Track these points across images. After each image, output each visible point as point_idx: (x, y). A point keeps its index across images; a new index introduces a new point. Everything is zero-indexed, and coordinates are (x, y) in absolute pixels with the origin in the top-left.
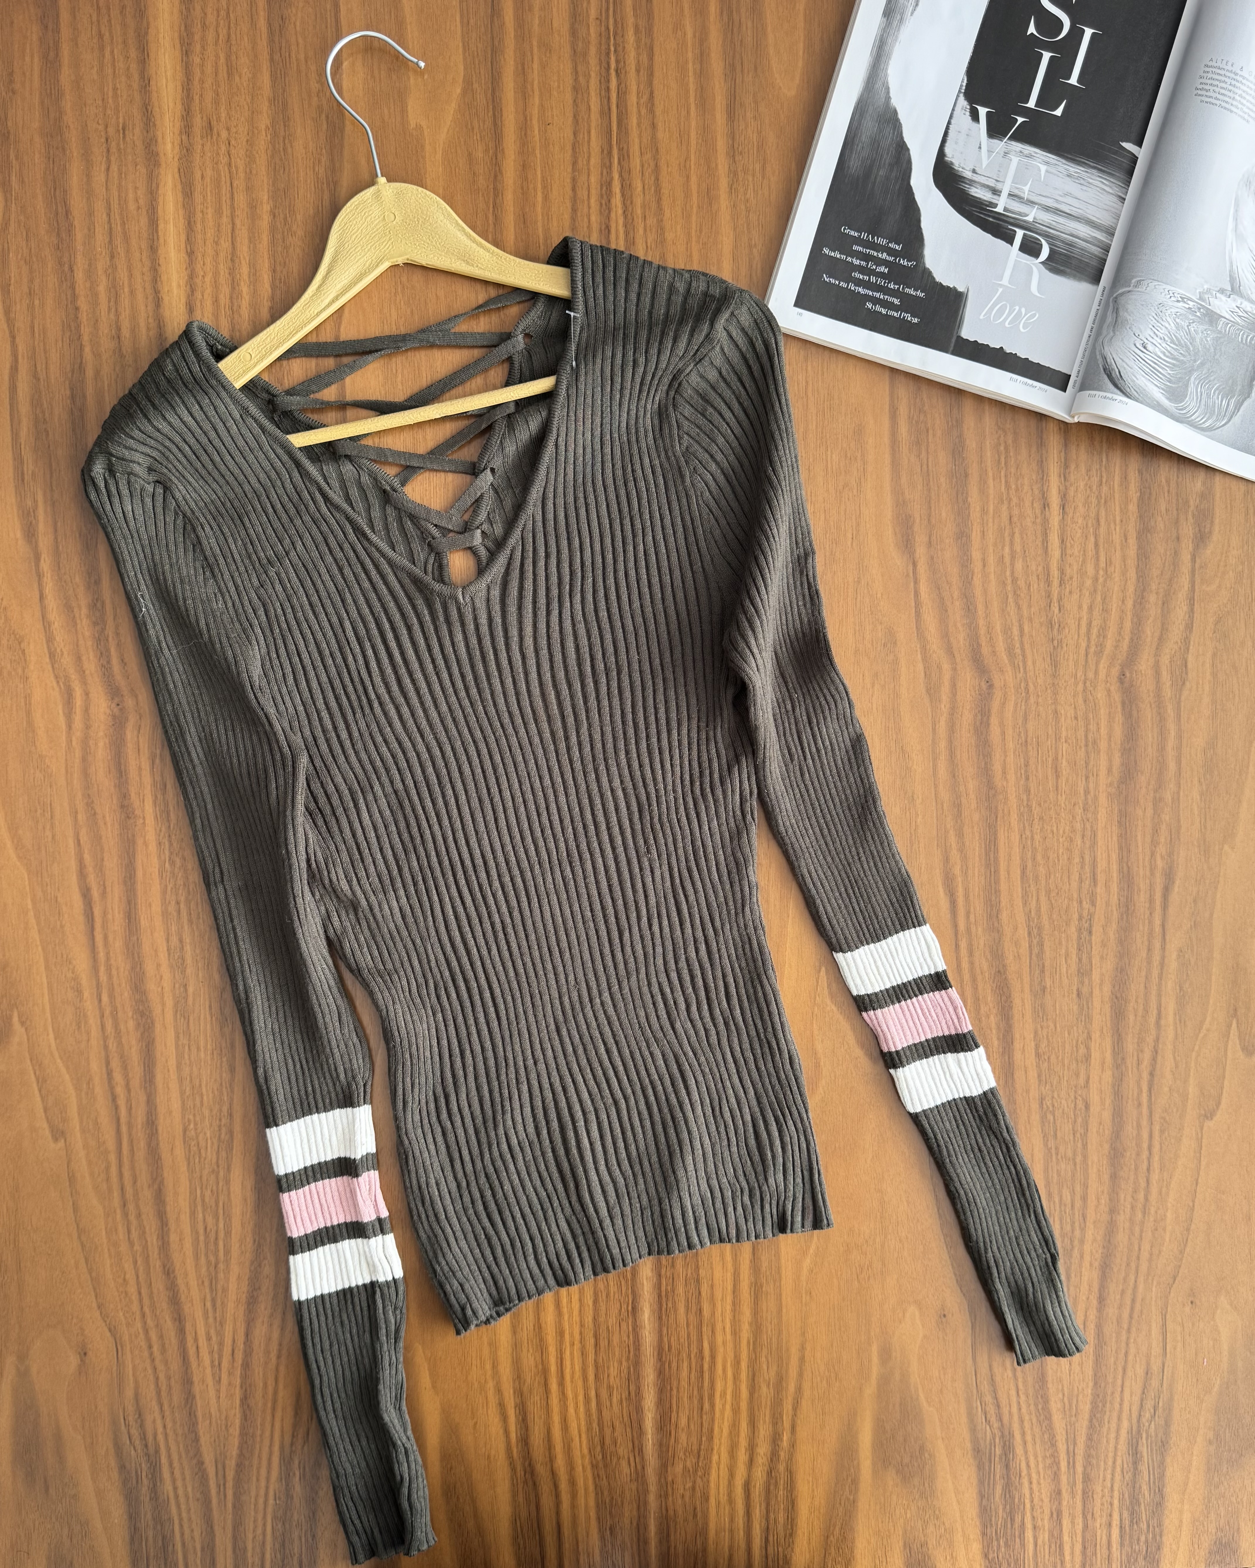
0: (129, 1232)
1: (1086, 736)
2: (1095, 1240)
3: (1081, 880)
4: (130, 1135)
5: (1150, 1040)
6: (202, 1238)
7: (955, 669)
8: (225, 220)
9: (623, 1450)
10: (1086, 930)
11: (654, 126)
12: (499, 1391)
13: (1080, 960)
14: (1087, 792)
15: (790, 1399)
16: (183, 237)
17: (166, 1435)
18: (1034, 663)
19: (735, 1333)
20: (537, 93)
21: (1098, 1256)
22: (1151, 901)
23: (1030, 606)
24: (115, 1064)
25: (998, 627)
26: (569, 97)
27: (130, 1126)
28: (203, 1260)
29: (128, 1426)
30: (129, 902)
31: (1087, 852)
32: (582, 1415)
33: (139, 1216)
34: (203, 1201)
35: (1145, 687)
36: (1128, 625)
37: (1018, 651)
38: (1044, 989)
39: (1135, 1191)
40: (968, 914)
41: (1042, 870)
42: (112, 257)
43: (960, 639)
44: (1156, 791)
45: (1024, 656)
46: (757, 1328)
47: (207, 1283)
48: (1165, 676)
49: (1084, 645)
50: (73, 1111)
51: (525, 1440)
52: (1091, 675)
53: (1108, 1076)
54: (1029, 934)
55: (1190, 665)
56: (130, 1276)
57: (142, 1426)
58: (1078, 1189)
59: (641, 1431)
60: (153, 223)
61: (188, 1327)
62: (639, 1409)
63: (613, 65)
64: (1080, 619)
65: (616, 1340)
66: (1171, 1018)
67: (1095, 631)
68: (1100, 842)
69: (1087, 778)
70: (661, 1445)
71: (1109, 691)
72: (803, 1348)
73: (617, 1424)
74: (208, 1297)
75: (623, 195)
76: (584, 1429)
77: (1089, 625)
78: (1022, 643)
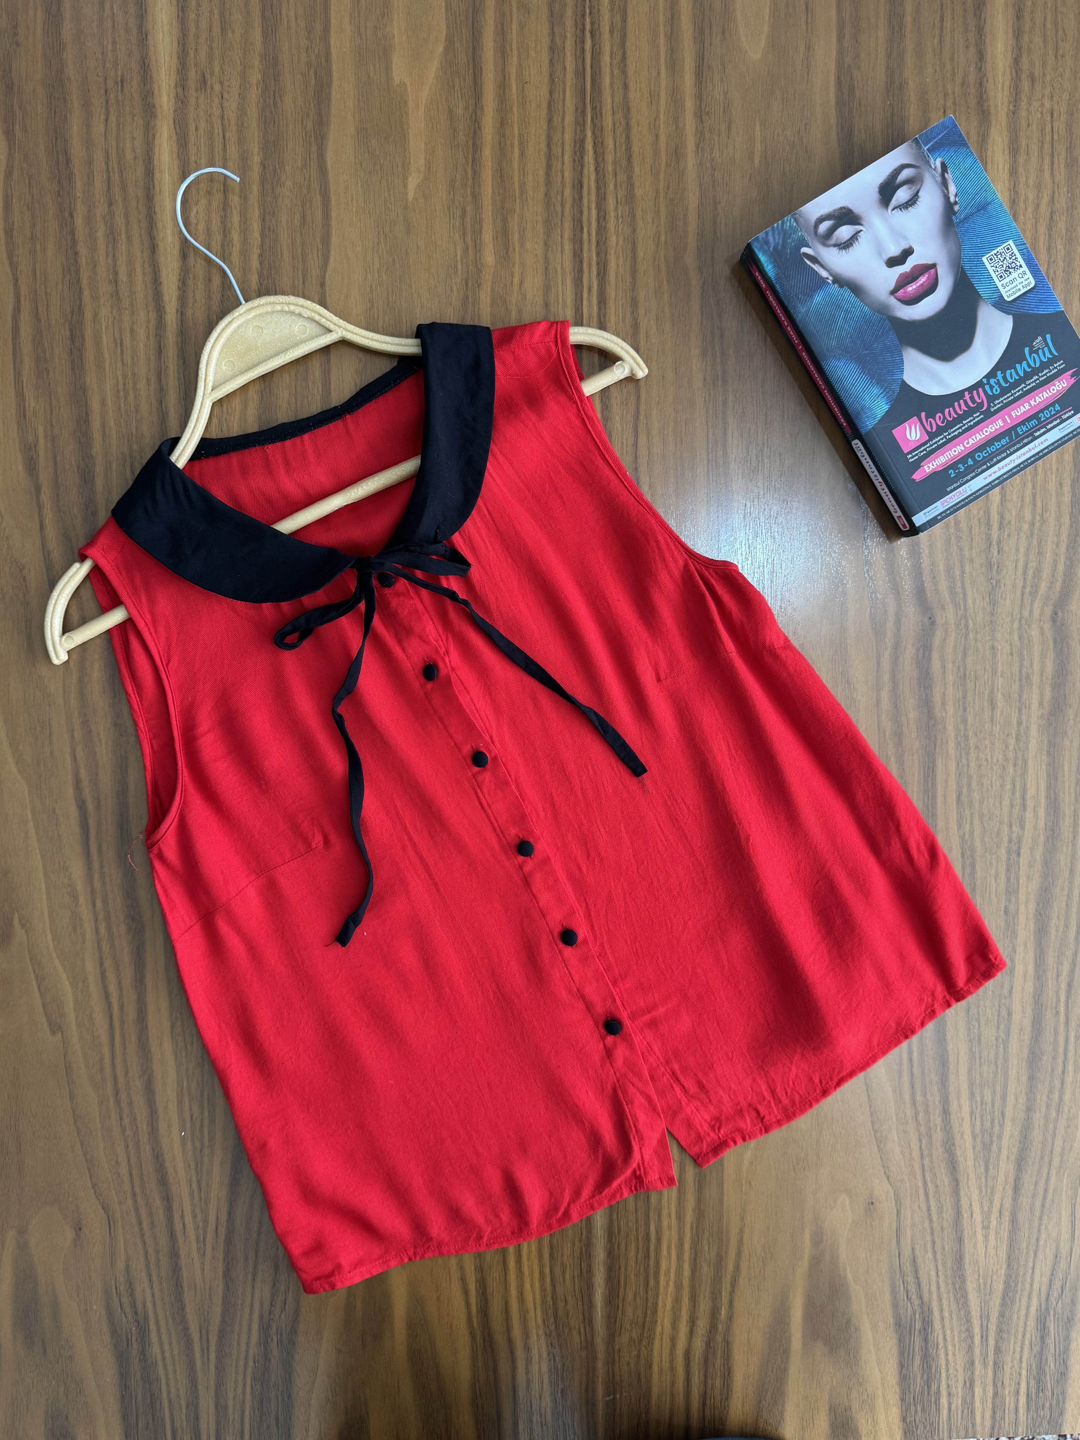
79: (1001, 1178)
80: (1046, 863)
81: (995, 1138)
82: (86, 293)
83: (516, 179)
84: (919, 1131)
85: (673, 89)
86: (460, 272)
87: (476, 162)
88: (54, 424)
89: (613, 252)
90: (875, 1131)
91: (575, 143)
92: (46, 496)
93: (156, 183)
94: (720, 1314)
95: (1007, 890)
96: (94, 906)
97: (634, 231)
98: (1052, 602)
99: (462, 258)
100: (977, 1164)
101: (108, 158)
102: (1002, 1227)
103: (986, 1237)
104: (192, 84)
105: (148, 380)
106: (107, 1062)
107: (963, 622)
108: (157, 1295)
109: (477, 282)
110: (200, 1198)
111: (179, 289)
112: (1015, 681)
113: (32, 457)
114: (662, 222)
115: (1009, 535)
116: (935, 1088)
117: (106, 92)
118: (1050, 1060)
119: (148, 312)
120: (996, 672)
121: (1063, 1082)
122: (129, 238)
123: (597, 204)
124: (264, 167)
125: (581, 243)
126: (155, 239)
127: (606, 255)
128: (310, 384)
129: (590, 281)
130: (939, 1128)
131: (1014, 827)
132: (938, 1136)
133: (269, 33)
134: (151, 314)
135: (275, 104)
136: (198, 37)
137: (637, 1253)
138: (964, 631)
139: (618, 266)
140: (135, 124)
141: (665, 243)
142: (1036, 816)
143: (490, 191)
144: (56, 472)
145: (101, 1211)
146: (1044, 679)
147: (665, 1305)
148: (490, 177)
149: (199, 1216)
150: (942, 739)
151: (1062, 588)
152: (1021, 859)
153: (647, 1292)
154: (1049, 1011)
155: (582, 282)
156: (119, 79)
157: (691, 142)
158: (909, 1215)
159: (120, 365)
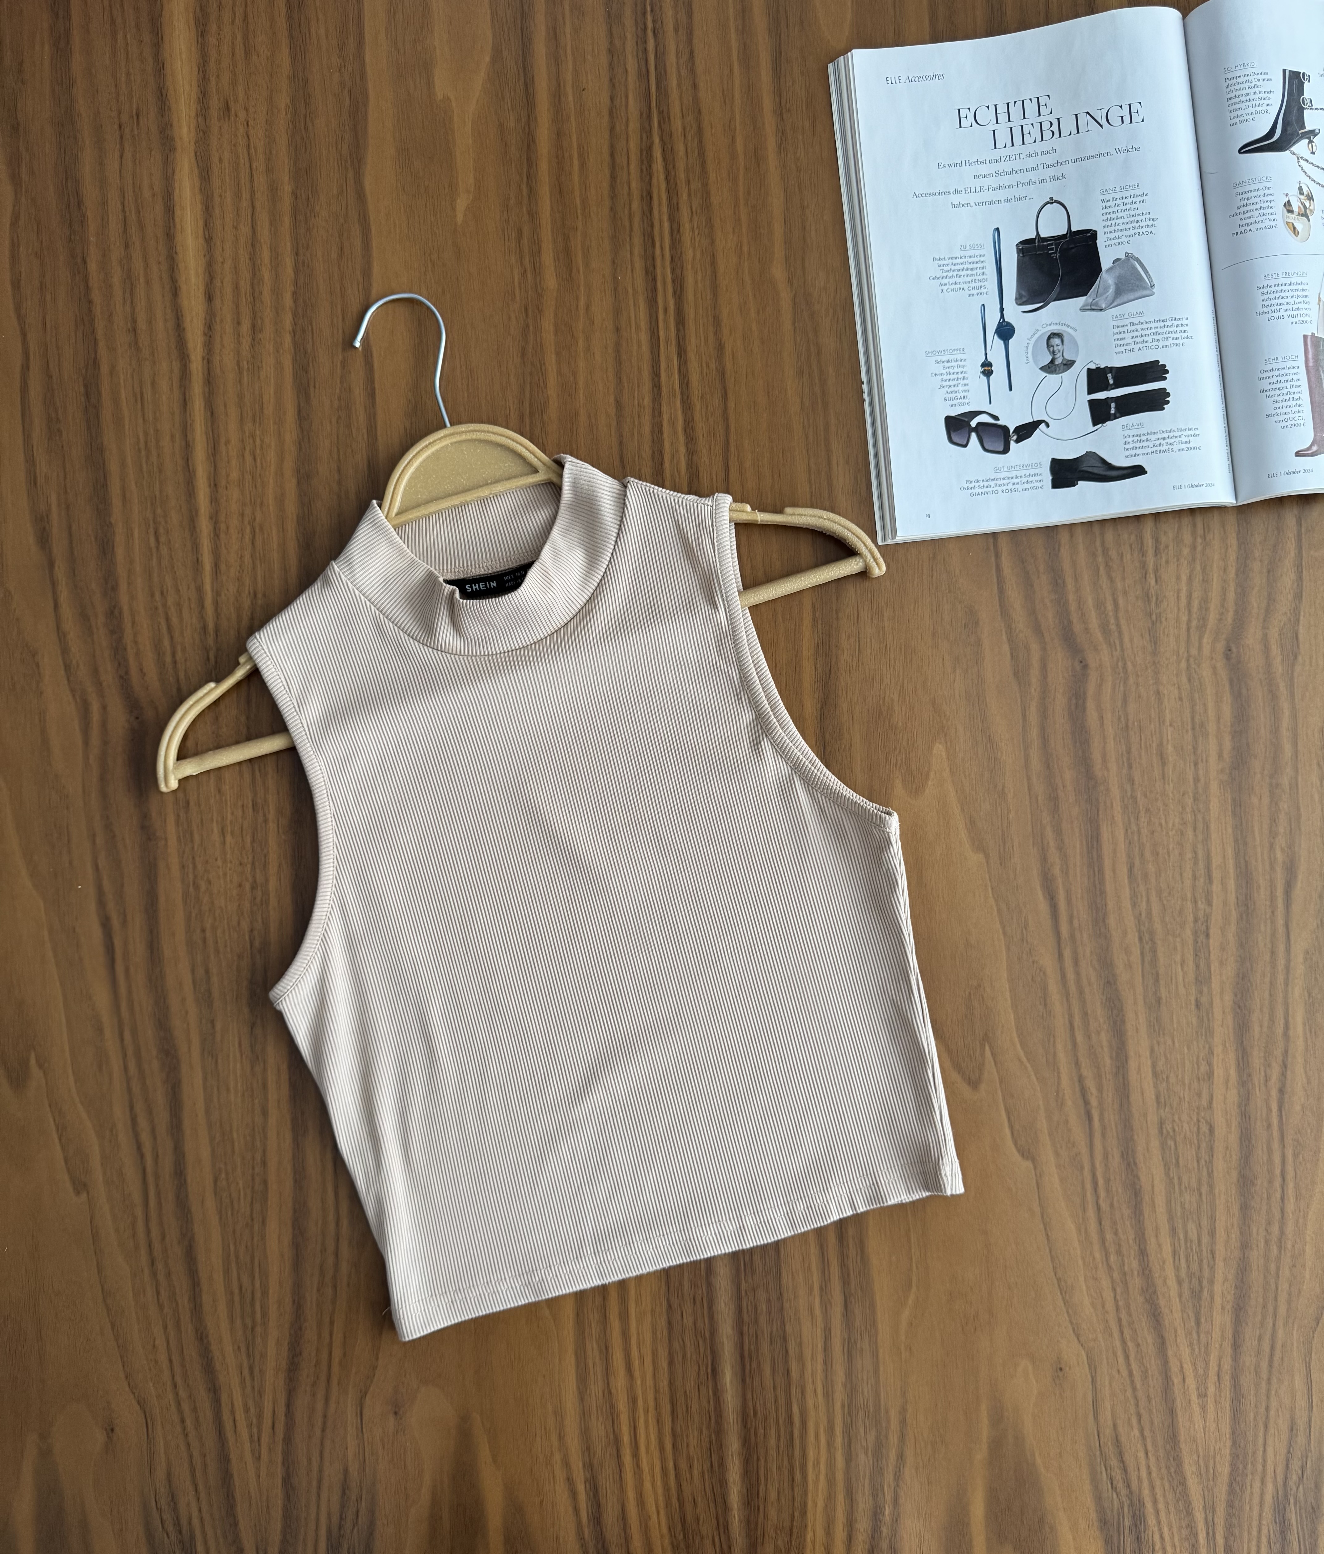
0: (158, 1293)
1: (1193, 718)
2: (1226, 1280)
3: (1195, 878)
4: (157, 1185)
5: (1278, 1052)
6: (237, 1298)
7: (1044, 649)
8: (245, 203)
9: (707, 1528)
10: (1203, 933)
11: (695, 86)
12: (566, 1464)
13: (1198, 966)
14: (1197, 780)
15: (891, 1468)
16: (201, 223)
17: (202, 1520)
18: (1131, 640)
19: (828, 1395)
20: (570, 58)
21: (1230, 1297)
22: (1273, 898)
23: (1124, 579)
24: (139, 1107)
25: (1090, 602)
26: (604, 60)
27: (157, 1176)
28: (238, 1322)
29: (159, 1510)
30: (151, 932)
31: (1200, 846)
32: (660, 1491)
33: (169, 1275)
34: (237, 1257)
35: (1254, 662)
36: (1231, 595)
37: (1113, 627)
38: (1159, 1001)
39: (1269, 1223)
40: (1071, 918)
41: (1151, 868)
42: (127, 246)
43: (1049, 618)
44: (1272, 777)
45: (1120, 633)
46: (852, 1389)
47: (243, 1349)
48: (1275, 650)
49: (1184, 618)
50: (96, 1161)
51: (597, 1519)
52: (1194, 652)
53: (1233, 1095)
54: (1140, 939)
55: (1301, 637)
56: (160, 1342)
57: (175, 1509)
58: (1205, 1222)
59: (726, 1508)
60: (170, 210)
61: (224, 1398)
62: (723, 1483)
63: (650, 25)
64: (1179, 591)
65: (695, 1407)
66: (1300, 1029)
67: (1196, 604)
68: (1214, 836)
69: (1196, 764)
70: (748, 1522)
71: (1214, 668)
72: (903, 1410)
73: (699, 1500)
74: (245, 1365)
75: (665, 159)
76: (662, 1504)
77: (1190, 597)
78: (1117, 618)
79: (1216, 1334)
80: (1241, 945)
81: (1205, 1283)
82: (102, 344)
83: (577, 193)
84: (1111, 1277)
85: (749, 87)
86: (518, 298)
87: (530, 177)
88: (69, 491)
89: (690, 267)
90: (1059, 1280)
91: (641, 151)
92: (61, 571)
93: (177, 220)
94: (884, 1515)
95: (1196, 979)
96: (122, 1040)
97: (713, 242)
98: (1224, 636)
99: (520, 284)
100: (1185, 1315)
101: (124, 197)
102: (1223, 1395)
103: (1204, 1408)
104: (214, 113)
105: (172, 436)
106: (140, 1224)
107: (1120, 664)
108: (205, 1508)
109: (538, 308)
110: (253, 1388)
111: (205, 334)
112: (1187, 731)
113: (44, 529)
114: (744, 230)
115: (1167, 562)
116: (1128, 1223)
117: (120, 127)
118: (1265, 1184)
119: (171, 362)
120: (1164, 722)
121: (1282, 1211)
122: (148, 282)
123: (669, 215)
124: (296, 198)
125: (654, 258)
126: (176, 281)
127: (682, 271)
128: (354, 431)
129: (665, 301)
130: (1136, 1273)
131: (1200, 902)
132: (1136, 1282)
133: (298, 52)
134: (174, 363)
135: (306, 129)
136: (219, 63)
137: (779, 1440)
138: (1122, 675)
139: (696, 282)
140: (152, 159)
141: (749, 253)
142: (1225, 889)
143: (549, 208)
144: (71, 542)
145: (137, 1408)
146: (1222, 727)
147: (816, 1506)
148: (548, 193)
149: (252, 1410)
150: (1105, 802)
151: (1234, 620)
152: (1211, 941)
153: (793, 1490)
154: (1259, 1123)
155: (656, 302)
156: (134, 111)
157: (771, 143)
158: (1107, 1383)
159: (140, 421)
